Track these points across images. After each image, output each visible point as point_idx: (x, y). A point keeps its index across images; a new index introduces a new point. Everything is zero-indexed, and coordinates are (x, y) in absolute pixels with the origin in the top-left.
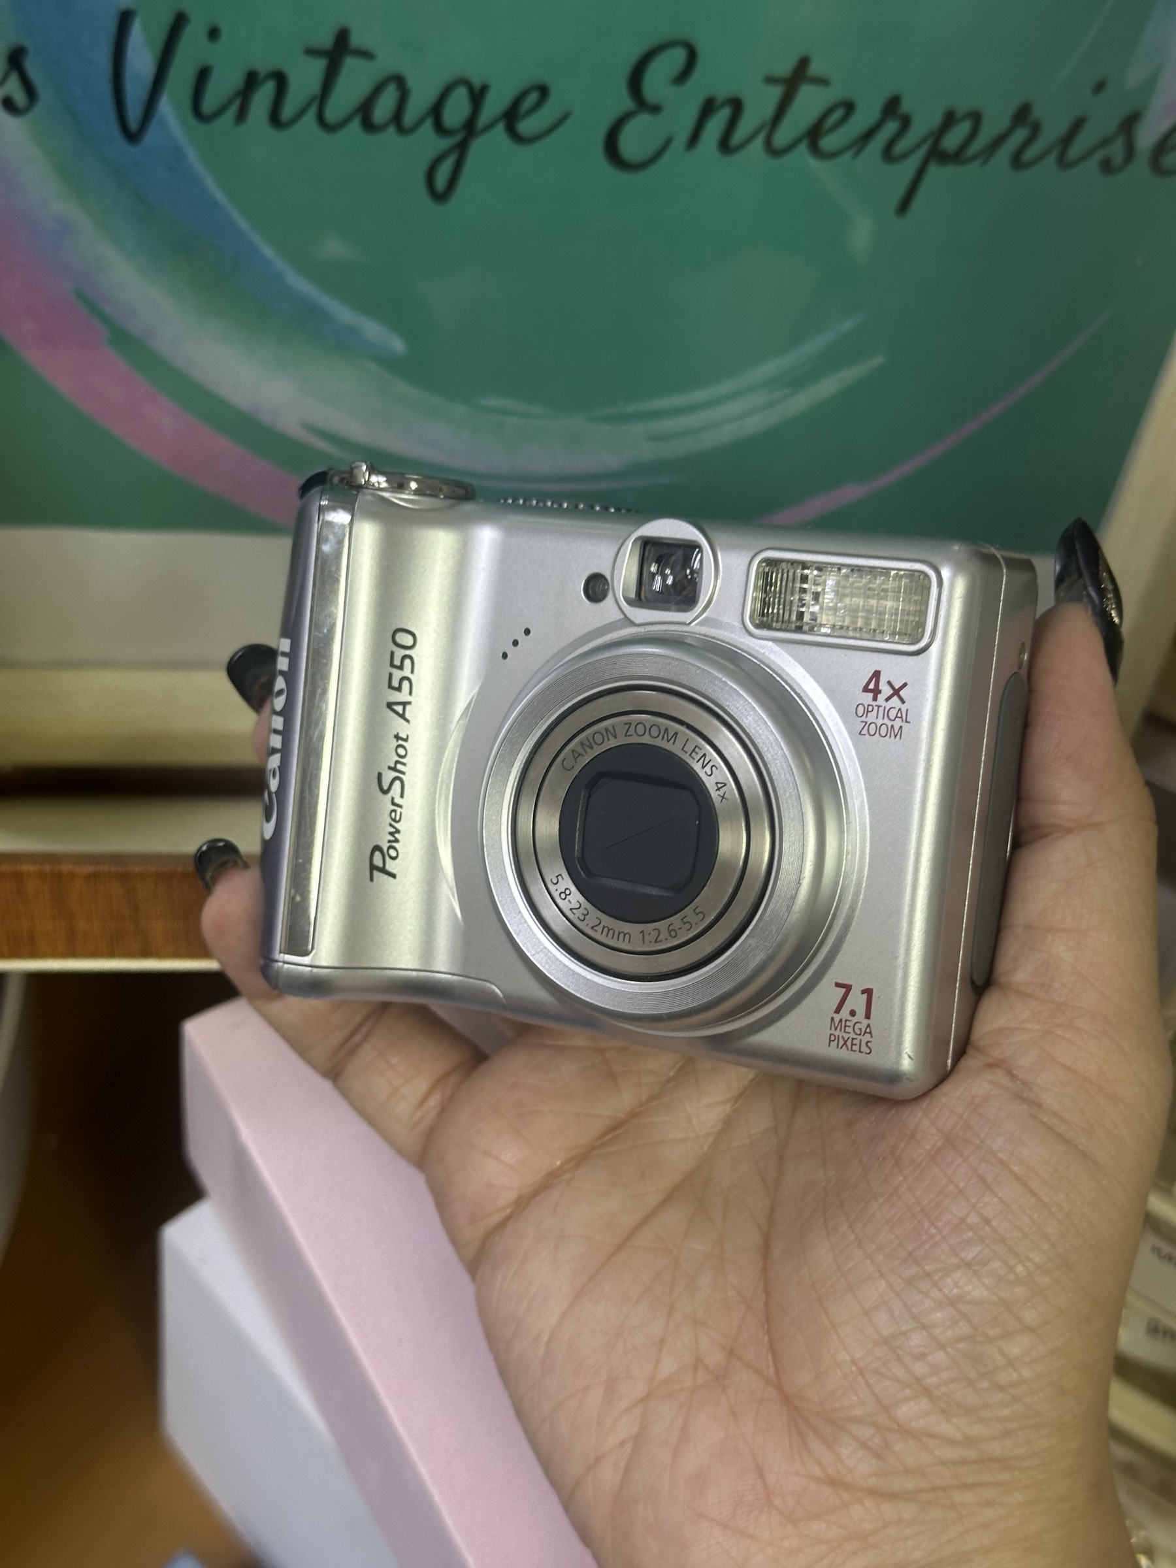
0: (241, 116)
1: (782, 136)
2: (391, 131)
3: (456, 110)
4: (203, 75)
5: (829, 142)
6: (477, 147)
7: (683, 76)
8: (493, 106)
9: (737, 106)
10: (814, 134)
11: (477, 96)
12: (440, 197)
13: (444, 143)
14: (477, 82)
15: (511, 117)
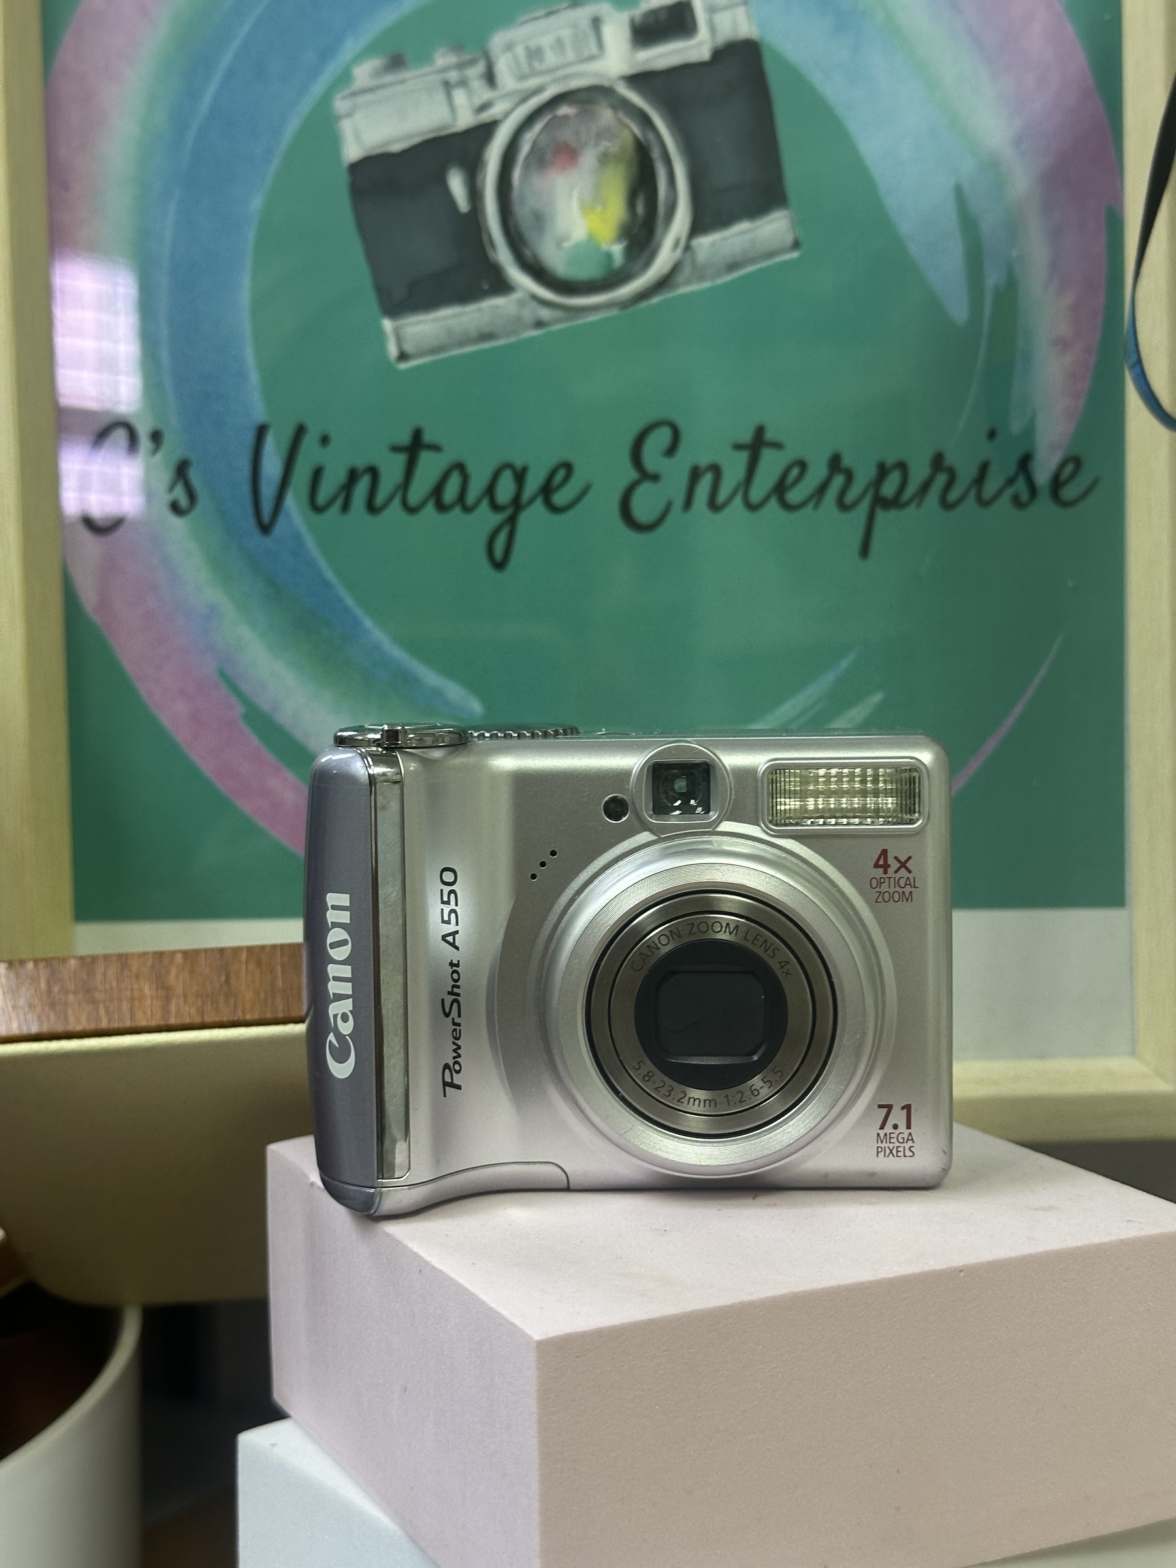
0: (346, 507)
1: (756, 494)
2: (457, 510)
3: (505, 490)
4: (317, 475)
5: (794, 496)
6: (524, 518)
7: (671, 450)
8: (533, 483)
9: (716, 470)
10: (780, 489)
11: (520, 476)
12: (499, 565)
13: (497, 518)
14: (518, 463)
15: (547, 491)
